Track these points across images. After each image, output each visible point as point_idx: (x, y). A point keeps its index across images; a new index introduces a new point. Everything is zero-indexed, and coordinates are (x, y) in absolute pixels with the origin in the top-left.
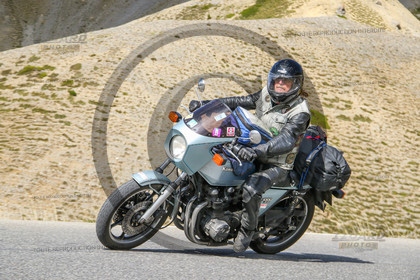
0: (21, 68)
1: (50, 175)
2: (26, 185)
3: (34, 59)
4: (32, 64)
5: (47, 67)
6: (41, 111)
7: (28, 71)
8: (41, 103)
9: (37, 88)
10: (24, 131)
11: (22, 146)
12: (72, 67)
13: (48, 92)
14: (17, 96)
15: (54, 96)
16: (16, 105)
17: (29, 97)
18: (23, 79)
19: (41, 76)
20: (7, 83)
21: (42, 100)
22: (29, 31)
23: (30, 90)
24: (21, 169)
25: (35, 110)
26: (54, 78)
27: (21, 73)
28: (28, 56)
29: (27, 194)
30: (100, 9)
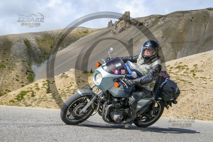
0: (176, 66)
1: (187, 103)
3: (181, 63)
4: (180, 65)
5: (185, 66)
6: (183, 81)
7: (179, 67)
8: (183, 78)
9: (182, 73)
12: (194, 65)
13: (185, 74)
14: (175, 76)
15: (188, 75)
16: (175, 79)
17: (179, 76)
18: (177, 70)
19: (183, 69)
20: (172, 71)
21: (184, 77)
22: (179, 53)
23: (179, 74)
25: (181, 81)
26: (188, 69)
27: (176, 68)
28: (179, 62)
29: (179, 109)
30: (204, 45)
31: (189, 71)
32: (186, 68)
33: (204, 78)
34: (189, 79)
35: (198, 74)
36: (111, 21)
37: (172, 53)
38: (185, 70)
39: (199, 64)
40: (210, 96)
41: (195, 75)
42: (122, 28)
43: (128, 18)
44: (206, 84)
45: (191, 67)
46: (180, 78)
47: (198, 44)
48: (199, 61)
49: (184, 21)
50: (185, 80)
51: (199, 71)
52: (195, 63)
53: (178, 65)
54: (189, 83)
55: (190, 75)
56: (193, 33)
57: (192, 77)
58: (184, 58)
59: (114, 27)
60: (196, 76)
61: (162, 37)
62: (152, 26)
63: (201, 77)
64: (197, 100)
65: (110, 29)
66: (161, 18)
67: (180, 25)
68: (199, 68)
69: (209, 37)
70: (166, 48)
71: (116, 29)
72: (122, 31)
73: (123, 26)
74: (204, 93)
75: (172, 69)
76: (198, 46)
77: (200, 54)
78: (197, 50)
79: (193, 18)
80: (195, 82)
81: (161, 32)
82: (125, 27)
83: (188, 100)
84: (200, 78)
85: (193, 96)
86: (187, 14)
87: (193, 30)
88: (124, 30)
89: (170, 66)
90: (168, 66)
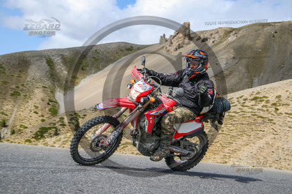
31: (269, 105)
32: (266, 99)
33: (291, 114)
34: (270, 115)
35: (282, 109)
36: (164, 35)
37: (246, 80)
38: (263, 103)
39: (284, 95)
41: (277, 110)
42: (179, 45)
43: (187, 31)
45: (272, 99)
46: (257, 114)
47: (282, 67)
48: (284, 91)
49: (264, 36)
50: (263, 116)
51: (283, 105)
52: (279, 94)
53: (254, 96)
55: (270, 109)
56: (276, 53)
57: (273, 113)
58: (263, 87)
59: (168, 43)
60: (278, 112)
61: (234, 58)
62: (220, 42)
63: (286, 113)
64: (280, 144)
65: (162, 46)
66: (232, 32)
67: (258, 41)
68: (284, 101)
70: (238, 73)
71: (170, 46)
72: (179, 48)
73: (180, 42)
74: (290, 134)
75: (247, 102)
76: (282, 70)
77: (285, 82)
78: (281, 76)
79: (276, 32)
80: (277, 119)
81: (232, 51)
82: (183, 43)
83: (267, 143)
84: (284, 115)
85: (275, 138)
86: (269, 27)
87: (276, 49)
88: (182, 47)
89: (244, 98)
90: (241, 97)
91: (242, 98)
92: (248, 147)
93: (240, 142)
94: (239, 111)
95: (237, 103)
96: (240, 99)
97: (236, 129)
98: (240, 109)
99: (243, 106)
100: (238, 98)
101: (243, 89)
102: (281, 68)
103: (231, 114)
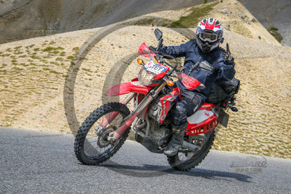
0: (45, 48)
1: (58, 109)
2: (44, 114)
3: (53, 43)
4: (51, 46)
5: (59, 48)
6: (55, 72)
7: (49, 49)
8: (55, 68)
9: (53, 59)
10: (45, 83)
11: (43, 92)
12: (74, 49)
13: (59, 62)
14: (42, 63)
15: (62, 64)
16: (41, 68)
17: (49, 64)
18: (46, 53)
19: (56, 53)
20: (37, 55)
21: (56, 66)
22: (50, 27)
23: (49, 60)
24: (41, 104)
25: (52, 72)
26: (63, 54)
27: (45, 50)
28: (50, 41)
29: (44, 119)
30: (92, 17)
31: (64, 58)
32: (61, 51)
33: (89, 70)
34: (65, 70)
38: (58, 56)
40: (94, 100)
44: (90, 80)
45: (69, 51)
46: (50, 68)
47: (82, 14)
48: (82, 43)
50: (57, 71)
52: (76, 45)
53: (47, 46)
54: (63, 76)
55: (66, 63)
57: (68, 67)
58: (58, 35)
63: (83, 69)
69: (101, 5)
70: (29, 16)
74: (86, 94)
75: (38, 52)
76: (82, 17)
84: (81, 71)
89: (35, 47)
90: (31, 47)
91: (33, 48)
92: (37, 107)
93: (27, 101)
94: (29, 63)
95: (26, 54)
96: (30, 49)
97: (24, 85)
98: (29, 61)
99: (33, 57)
100: (27, 47)
101: (35, 36)
102: (80, 14)
103: (17, 66)
